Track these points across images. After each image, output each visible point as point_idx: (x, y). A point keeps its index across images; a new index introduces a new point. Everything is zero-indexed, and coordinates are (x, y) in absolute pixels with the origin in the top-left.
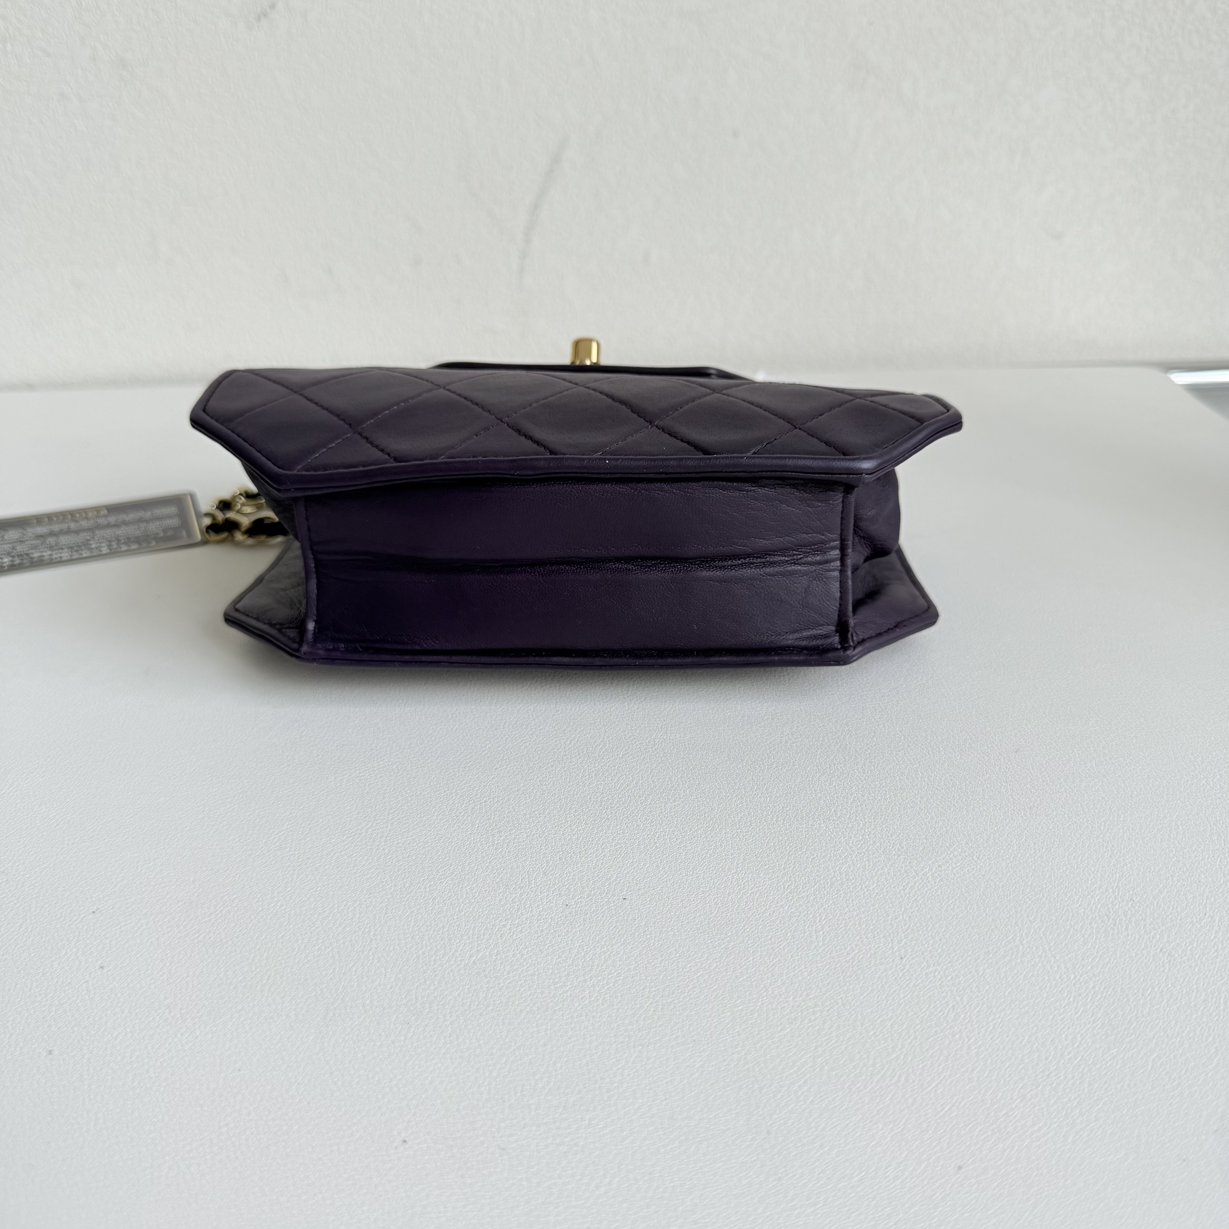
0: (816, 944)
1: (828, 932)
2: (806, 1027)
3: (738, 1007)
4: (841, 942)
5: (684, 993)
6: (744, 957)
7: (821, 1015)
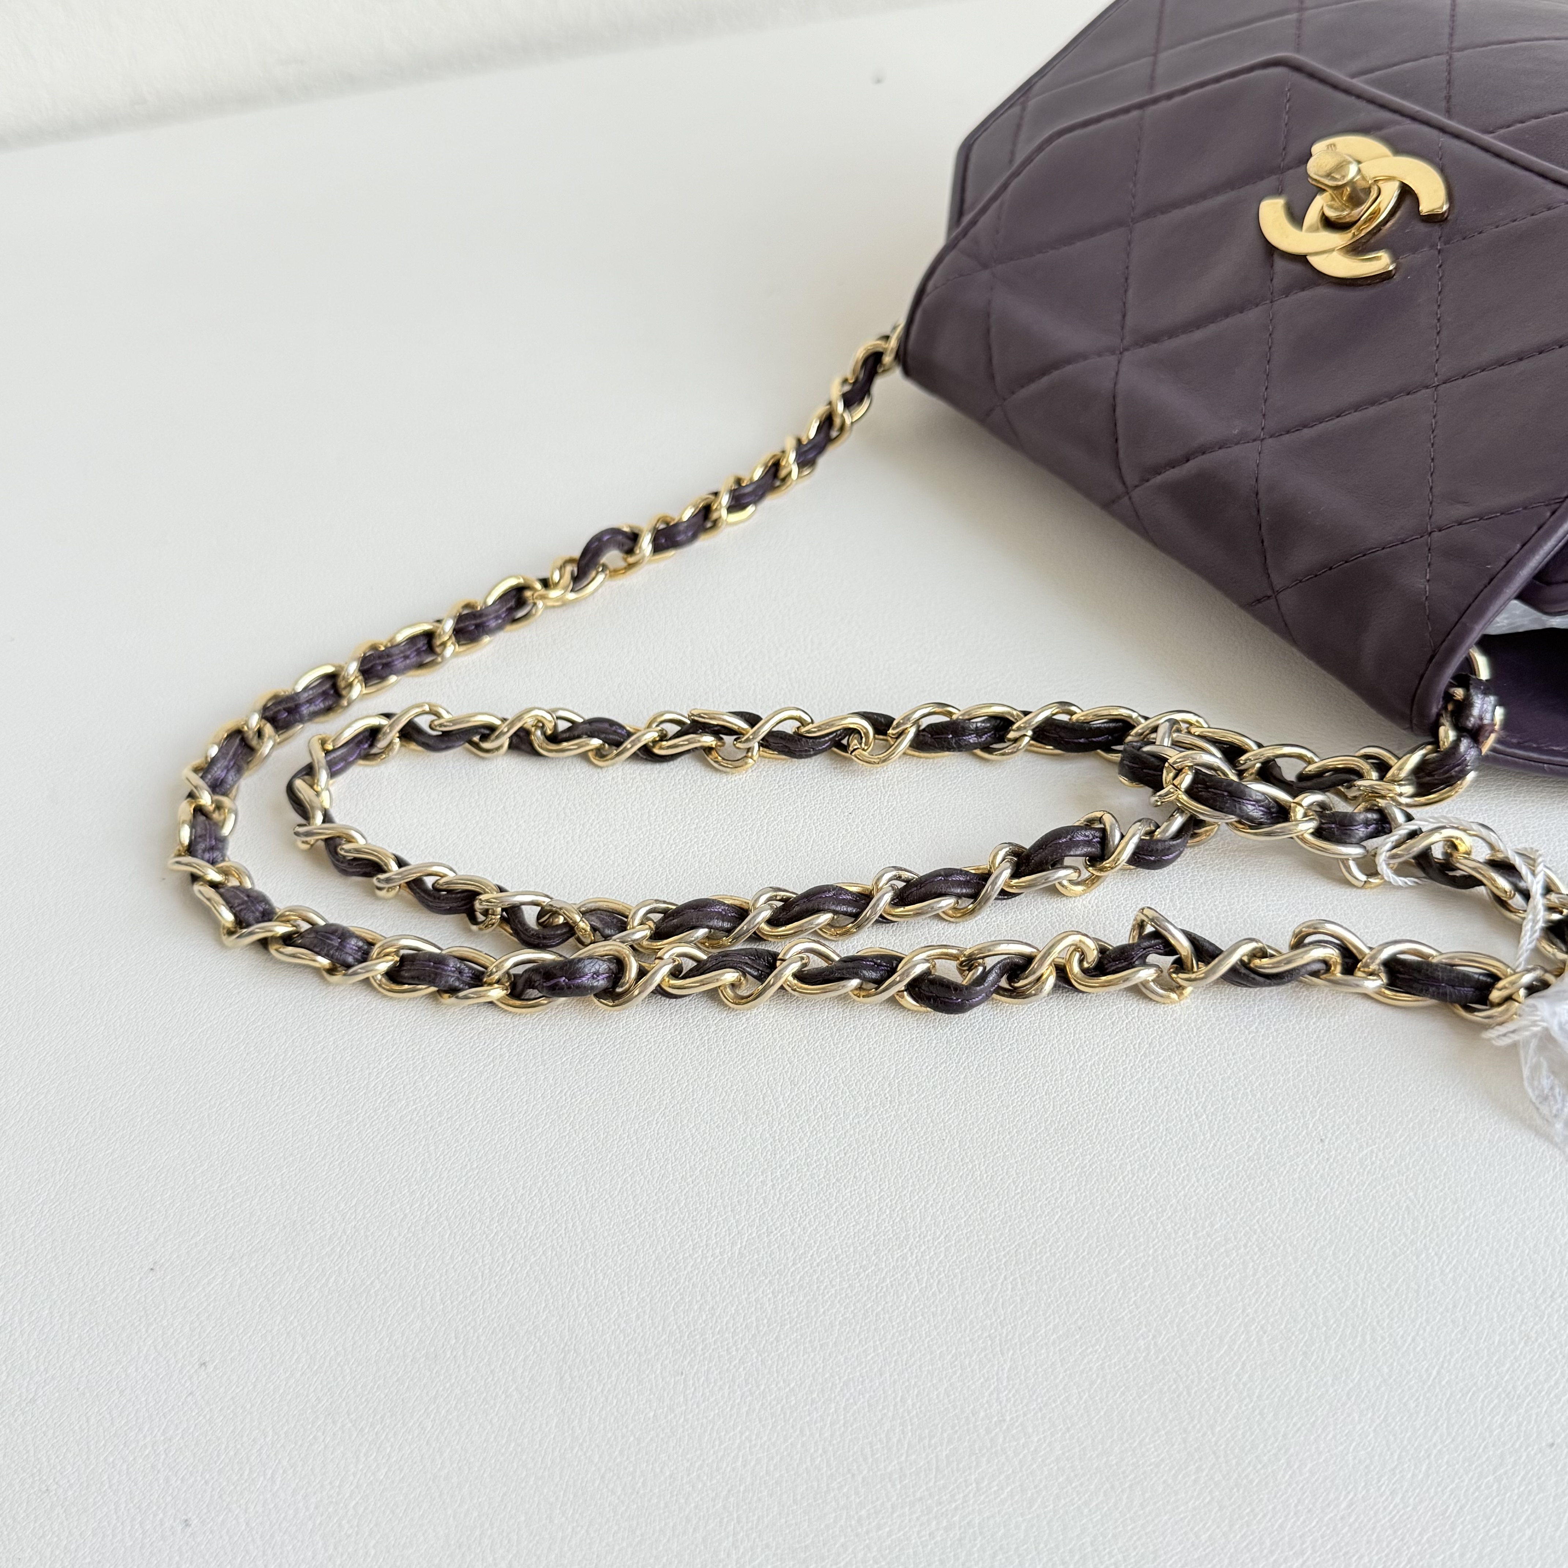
0: (1202, 1137)
1: (1212, 1113)
2: (1223, 1278)
3: (1124, 1262)
4: (1235, 1128)
5: (1046, 1253)
6: (1111, 1177)
7: (1237, 1255)
